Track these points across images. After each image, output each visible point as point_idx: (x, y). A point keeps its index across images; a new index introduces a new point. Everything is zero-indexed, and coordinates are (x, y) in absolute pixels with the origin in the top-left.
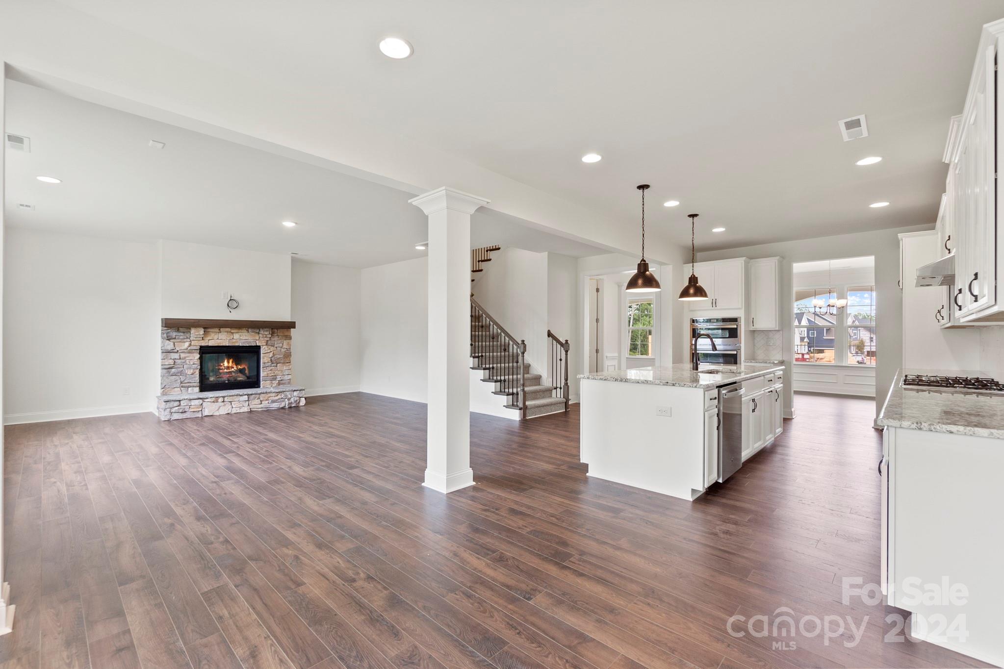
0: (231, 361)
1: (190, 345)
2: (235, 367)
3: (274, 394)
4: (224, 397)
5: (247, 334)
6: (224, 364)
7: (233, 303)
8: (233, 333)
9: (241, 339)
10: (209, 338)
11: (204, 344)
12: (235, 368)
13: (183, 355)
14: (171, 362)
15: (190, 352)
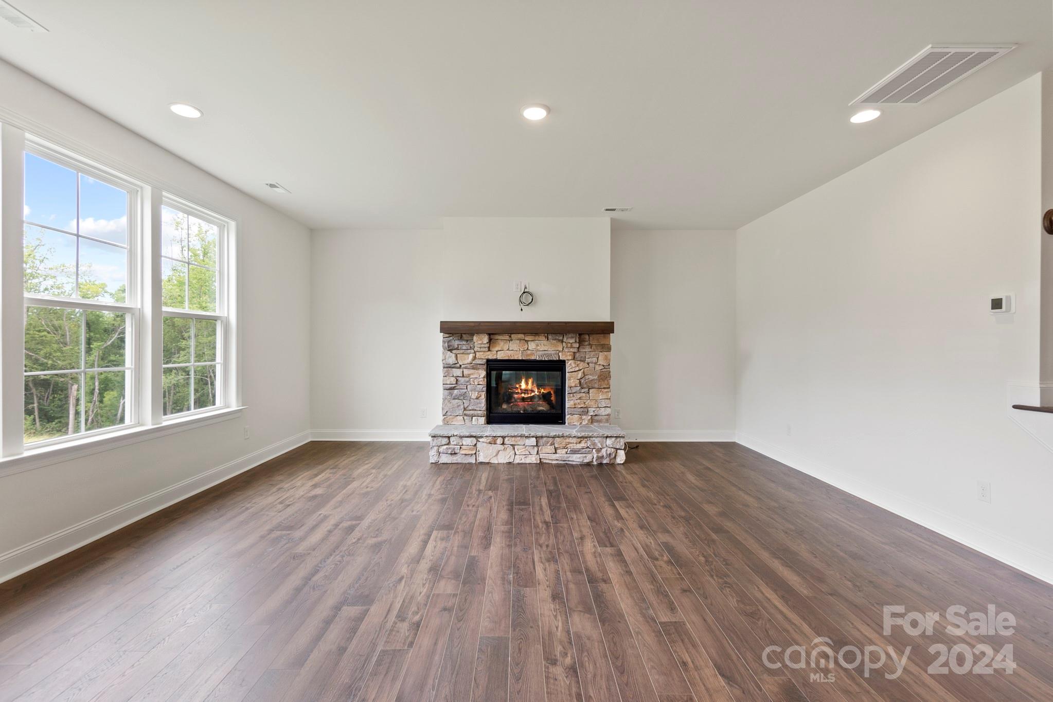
0: (530, 381)
1: (475, 358)
2: (536, 390)
3: (574, 440)
4: (504, 437)
5: (545, 342)
6: (520, 386)
7: (527, 298)
8: (527, 341)
9: (538, 350)
10: (497, 349)
11: (491, 356)
12: (536, 393)
13: (466, 372)
14: (453, 380)
15: (475, 367)
